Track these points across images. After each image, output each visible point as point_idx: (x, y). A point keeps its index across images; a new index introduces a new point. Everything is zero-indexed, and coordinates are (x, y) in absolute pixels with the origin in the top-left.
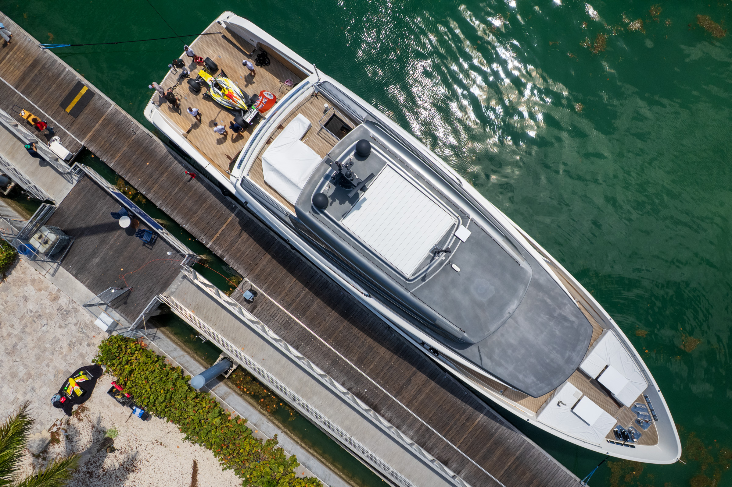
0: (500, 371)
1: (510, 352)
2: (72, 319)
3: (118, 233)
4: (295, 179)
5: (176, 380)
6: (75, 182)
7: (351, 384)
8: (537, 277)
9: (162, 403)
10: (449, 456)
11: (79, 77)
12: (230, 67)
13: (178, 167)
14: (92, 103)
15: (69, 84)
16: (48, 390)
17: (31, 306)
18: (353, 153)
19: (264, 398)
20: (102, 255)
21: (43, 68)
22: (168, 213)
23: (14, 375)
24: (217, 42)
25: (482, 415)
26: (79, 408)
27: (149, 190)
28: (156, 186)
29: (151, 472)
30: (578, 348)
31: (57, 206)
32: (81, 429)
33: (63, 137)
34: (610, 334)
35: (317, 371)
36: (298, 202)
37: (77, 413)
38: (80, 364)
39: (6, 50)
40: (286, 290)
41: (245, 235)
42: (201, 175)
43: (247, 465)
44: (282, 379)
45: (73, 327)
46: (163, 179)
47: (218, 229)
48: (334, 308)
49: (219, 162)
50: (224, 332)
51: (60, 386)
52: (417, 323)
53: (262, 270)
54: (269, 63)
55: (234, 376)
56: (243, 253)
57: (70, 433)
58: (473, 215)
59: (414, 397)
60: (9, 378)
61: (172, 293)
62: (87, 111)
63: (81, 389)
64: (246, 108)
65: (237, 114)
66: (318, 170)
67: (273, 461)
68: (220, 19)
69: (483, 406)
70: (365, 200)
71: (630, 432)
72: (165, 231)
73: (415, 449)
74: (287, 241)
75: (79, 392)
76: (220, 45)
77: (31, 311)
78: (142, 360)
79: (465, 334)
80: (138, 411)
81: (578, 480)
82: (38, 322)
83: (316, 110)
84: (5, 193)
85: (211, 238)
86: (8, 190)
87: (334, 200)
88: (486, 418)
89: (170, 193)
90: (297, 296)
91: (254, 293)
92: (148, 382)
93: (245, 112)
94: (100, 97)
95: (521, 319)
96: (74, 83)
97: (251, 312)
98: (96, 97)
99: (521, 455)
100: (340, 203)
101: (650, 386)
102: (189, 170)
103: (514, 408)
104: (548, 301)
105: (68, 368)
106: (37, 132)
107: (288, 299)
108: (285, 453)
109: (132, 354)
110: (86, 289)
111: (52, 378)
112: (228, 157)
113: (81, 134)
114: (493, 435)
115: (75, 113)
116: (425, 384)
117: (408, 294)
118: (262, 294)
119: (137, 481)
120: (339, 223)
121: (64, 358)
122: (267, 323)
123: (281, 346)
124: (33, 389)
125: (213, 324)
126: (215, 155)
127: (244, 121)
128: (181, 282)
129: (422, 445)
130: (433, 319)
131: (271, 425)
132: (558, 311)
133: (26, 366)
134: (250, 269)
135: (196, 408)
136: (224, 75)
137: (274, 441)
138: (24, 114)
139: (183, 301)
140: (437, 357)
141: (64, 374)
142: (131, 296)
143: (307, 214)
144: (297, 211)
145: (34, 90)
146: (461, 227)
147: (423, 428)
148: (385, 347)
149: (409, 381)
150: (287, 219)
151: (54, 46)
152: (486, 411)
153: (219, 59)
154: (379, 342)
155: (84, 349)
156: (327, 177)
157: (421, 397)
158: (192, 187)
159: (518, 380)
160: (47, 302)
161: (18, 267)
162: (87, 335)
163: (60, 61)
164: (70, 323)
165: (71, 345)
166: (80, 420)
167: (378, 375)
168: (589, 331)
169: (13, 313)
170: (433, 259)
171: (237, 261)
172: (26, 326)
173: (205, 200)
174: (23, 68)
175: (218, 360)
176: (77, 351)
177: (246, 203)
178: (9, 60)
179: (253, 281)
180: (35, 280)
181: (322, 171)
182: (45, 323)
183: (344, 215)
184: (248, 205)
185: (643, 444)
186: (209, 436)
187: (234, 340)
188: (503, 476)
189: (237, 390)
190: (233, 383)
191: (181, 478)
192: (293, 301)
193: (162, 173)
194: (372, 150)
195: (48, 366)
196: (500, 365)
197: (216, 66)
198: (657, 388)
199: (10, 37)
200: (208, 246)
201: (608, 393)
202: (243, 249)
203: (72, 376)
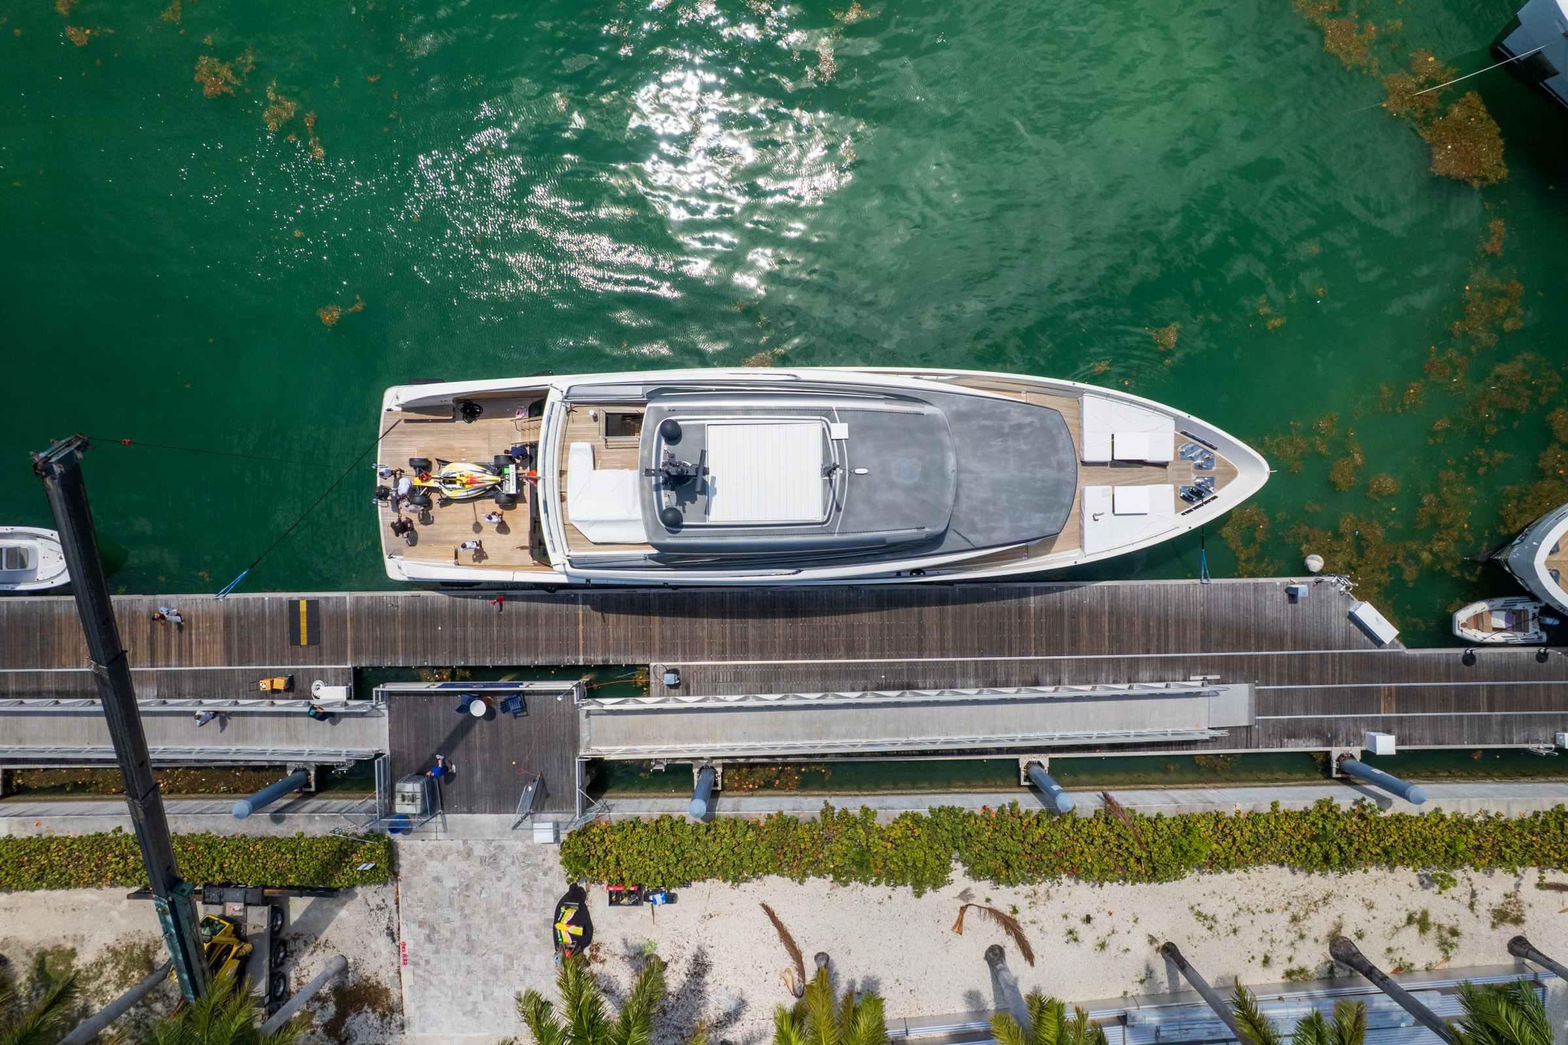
0: (998, 537)
1: (991, 508)
2: (505, 861)
3: (477, 727)
4: (623, 515)
5: (672, 829)
6: (386, 712)
7: (862, 682)
8: (954, 408)
9: (676, 865)
10: (1033, 672)
11: (285, 596)
12: (442, 449)
13: (477, 604)
14: (322, 613)
15: (282, 611)
16: (544, 957)
17: (449, 883)
18: (663, 442)
19: (778, 777)
20: (479, 765)
21: (239, 618)
22: (507, 664)
23: (494, 971)
24: (403, 433)
25: (1032, 598)
26: (591, 950)
27: (465, 655)
28: (470, 644)
29: (725, 955)
30: (1060, 444)
31: (388, 753)
32: (612, 972)
33: (322, 675)
34: (1087, 400)
35: (812, 698)
36: (649, 537)
37: (594, 957)
38: (554, 903)
39: (186, 632)
40: (706, 640)
41: (612, 618)
42: (509, 593)
43: (821, 856)
44: (782, 737)
45: (513, 869)
46: (470, 629)
47: (577, 635)
48: (774, 615)
49: (517, 562)
50: (678, 738)
51: (552, 942)
52: (871, 558)
53: (662, 639)
54: (480, 408)
55: (726, 781)
56: (626, 639)
57: (603, 985)
58: (834, 404)
59: (942, 640)
60: (490, 978)
61: (589, 743)
62: (325, 626)
63: (578, 925)
64: (499, 479)
65: (492, 493)
66: (642, 488)
67: (845, 828)
68: (386, 405)
69: (1025, 588)
70: (714, 478)
71: (1199, 485)
72: (526, 683)
73: (987, 694)
74: (665, 586)
75: (579, 931)
76: (411, 433)
77: (454, 888)
78: (618, 838)
79: (927, 529)
80: (659, 897)
81: (1197, 581)
82: (471, 893)
83: (584, 425)
84: (313, 789)
85: (577, 652)
86: (313, 784)
87: (684, 505)
88: (1039, 598)
89: (491, 640)
90: (724, 637)
91: (674, 671)
92: (643, 856)
93: (500, 484)
94: (327, 598)
95: (974, 465)
96: (286, 607)
97: (688, 694)
98: (322, 602)
99: (1111, 607)
100: (693, 502)
101: (1177, 419)
102: (490, 597)
103: (1052, 562)
104: (987, 423)
105: (544, 916)
106: (291, 695)
107: (717, 648)
108: (851, 812)
109: (603, 840)
110: (493, 815)
111: (537, 941)
112: (522, 548)
113: (339, 657)
114: (1062, 610)
115: (314, 638)
116: (942, 616)
117: (836, 537)
118: (684, 666)
119: (718, 978)
120: (707, 523)
121: (532, 909)
122: (715, 692)
123: (751, 702)
124: (526, 969)
125: (661, 739)
126: (506, 558)
127: (509, 495)
128: (589, 723)
129: (995, 684)
130: (882, 541)
131: (810, 799)
132: (1006, 425)
133: (498, 951)
134: (648, 649)
135: (718, 840)
136: (445, 463)
137: (827, 810)
138: (265, 685)
139: (608, 742)
140: (925, 575)
141: (546, 926)
142: (548, 783)
143: (669, 541)
144: (655, 546)
145: (250, 652)
146: (832, 426)
147: (980, 665)
148: (865, 611)
149: (921, 627)
150: (651, 563)
151: (232, 585)
152: (1032, 590)
153: (420, 450)
154: (854, 612)
155: (544, 882)
156: (657, 488)
157: (949, 634)
158: (510, 613)
159: (1025, 530)
160: (463, 865)
161: (401, 852)
162: (535, 865)
163: (251, 596)
164: (507, 867)
165: (527, 889)
166: (603, 961)
167: (882, 649)
168: (1057, 418)
169: (438, 905)
170: (831, 481)
171: (626, 653)
172: (463, 908)
173: (536, 615)
174: (219, 638)
175: (696, 778)
176: (539, 890)
177: (588, 580)
178: (198, 641)
179: (661, 660)
180: (431, 852)
181: (647, 486)
182: (479, 889)
183: (707, 511)
184: (592, 582)
185: (1224, 485)
186: (756, 858)
187: (696, 739)
188: (1111, 646)
189: (743, 793)
190: (731, 790)
191: (762, 936)
192: (723, 645)
193: (465, 625)
194: (680, 423)
195: (521, 931)
196: (993, 530)
197: (426, 460)
198: (1185, 415)
199: (178, 615)
200: (581, 663)
201: (1141, 463)
202: (622, 634)
203: (556, 921)
